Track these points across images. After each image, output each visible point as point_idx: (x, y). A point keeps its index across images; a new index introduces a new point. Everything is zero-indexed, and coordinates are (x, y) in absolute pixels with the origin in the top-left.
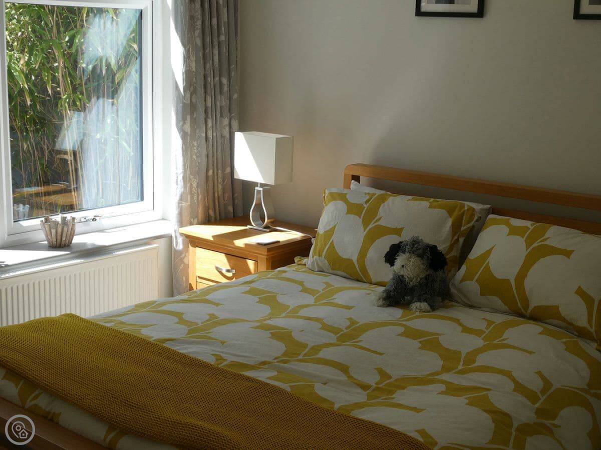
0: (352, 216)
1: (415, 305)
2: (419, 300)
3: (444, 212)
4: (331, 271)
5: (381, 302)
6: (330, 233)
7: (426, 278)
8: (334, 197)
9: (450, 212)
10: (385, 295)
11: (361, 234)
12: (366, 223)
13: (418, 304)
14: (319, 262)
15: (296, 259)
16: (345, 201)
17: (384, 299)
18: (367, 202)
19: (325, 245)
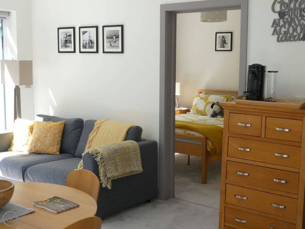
0: (202, 100)
1: (218, 117)
2: (219, 115)
3: (224, 97)
4: (197, 114)
5: (210, 116)
6: (196, 105)
7: (221, 111)
8: (197, 96)
9: (226, 97)
10: (211, 115)
11: (204, 104)
12: (205, 101)
13: (219, 116)
14: (194, 112)
15: (187, 113)
16: (200, 97)
17: (211, 116)
18: (205, 97)
19: (195, 107)
